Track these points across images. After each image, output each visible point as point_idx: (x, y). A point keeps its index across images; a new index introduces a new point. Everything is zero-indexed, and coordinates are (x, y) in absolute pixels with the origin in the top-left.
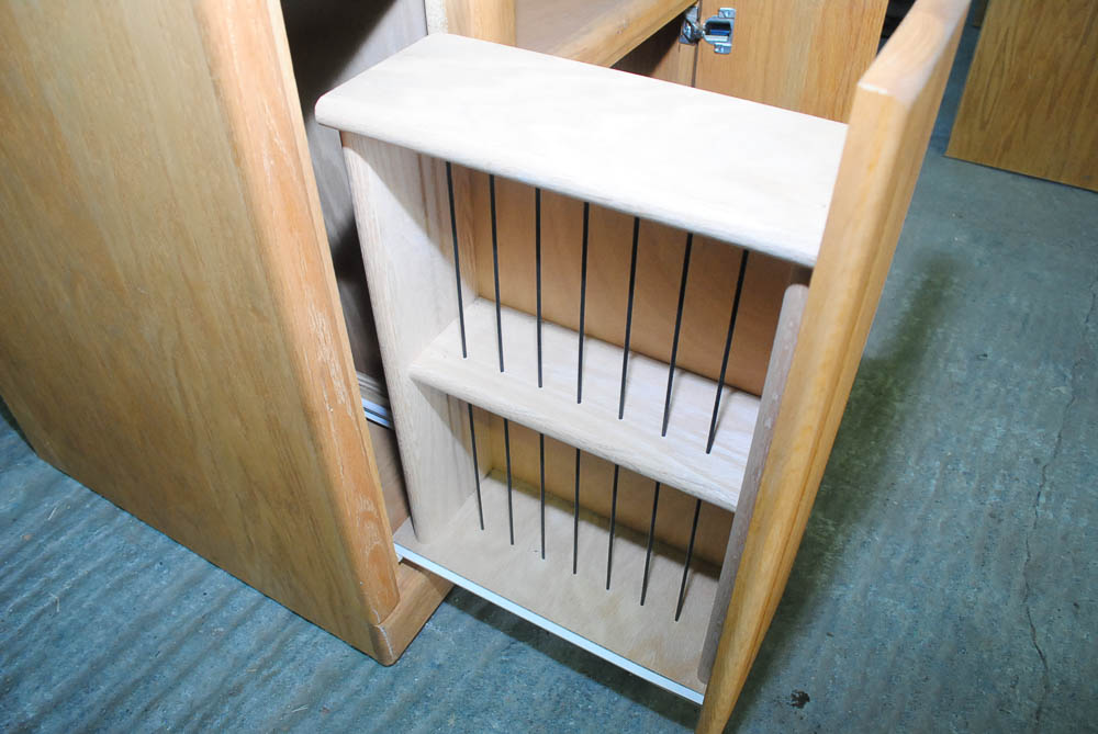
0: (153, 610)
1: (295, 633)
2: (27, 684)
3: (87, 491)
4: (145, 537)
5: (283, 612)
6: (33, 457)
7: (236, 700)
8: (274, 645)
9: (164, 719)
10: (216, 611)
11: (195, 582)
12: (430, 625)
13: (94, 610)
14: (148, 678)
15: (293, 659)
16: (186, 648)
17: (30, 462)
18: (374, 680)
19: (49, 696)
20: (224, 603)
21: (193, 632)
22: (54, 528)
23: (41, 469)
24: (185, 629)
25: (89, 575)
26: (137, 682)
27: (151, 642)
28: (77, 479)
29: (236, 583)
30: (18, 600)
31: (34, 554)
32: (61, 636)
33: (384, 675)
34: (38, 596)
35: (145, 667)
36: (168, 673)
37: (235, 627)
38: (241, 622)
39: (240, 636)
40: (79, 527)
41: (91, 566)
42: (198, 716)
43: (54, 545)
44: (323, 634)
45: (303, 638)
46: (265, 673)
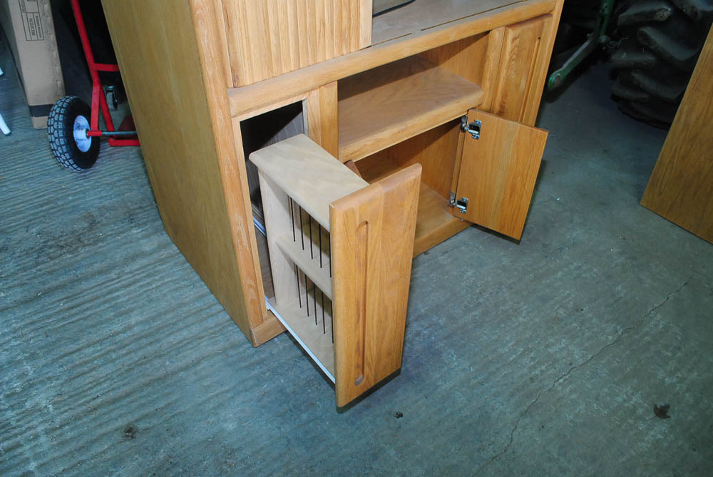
0: (185, 301)
1: (229, 325)
2: (135, 312)
3: (178, 251)
4: (192, 275)
5: (228, 317)
6: (164, 232)
7: (199, 341)
8: (220, 327)
9: (174, 339)
10: (205, 309)
11: (202, 296)
12: (276, 339)
13: (165, 295)
14: (175, 324)
15: (224, 334)
16: (190, 318)
17: (162, 234)
18: (248, 351)
19: (141, 319)
20: (209, 307)
21: (195, 314)
22: (162, 261)
23: (165, 238)
24: (193, 311)
25: (168, 282)
26: (170, 324)
27: (180, 312)
28: (177, 246)
29: (216, 301)
30: (142, 283)
31: (153, 269)
32: (151, 300)
33: (252, 351)
34: (149, 284)
35: (174, 320)
36: (181, 325)
37: (209, 317)
38: (212, 315)
39: (210, 320)
40: (170, 264)
41: (170, 279)
42: (186, 341)
43: (160, 267)
44: (238, 329)
45: (230, 328)
46: (213, 335)
